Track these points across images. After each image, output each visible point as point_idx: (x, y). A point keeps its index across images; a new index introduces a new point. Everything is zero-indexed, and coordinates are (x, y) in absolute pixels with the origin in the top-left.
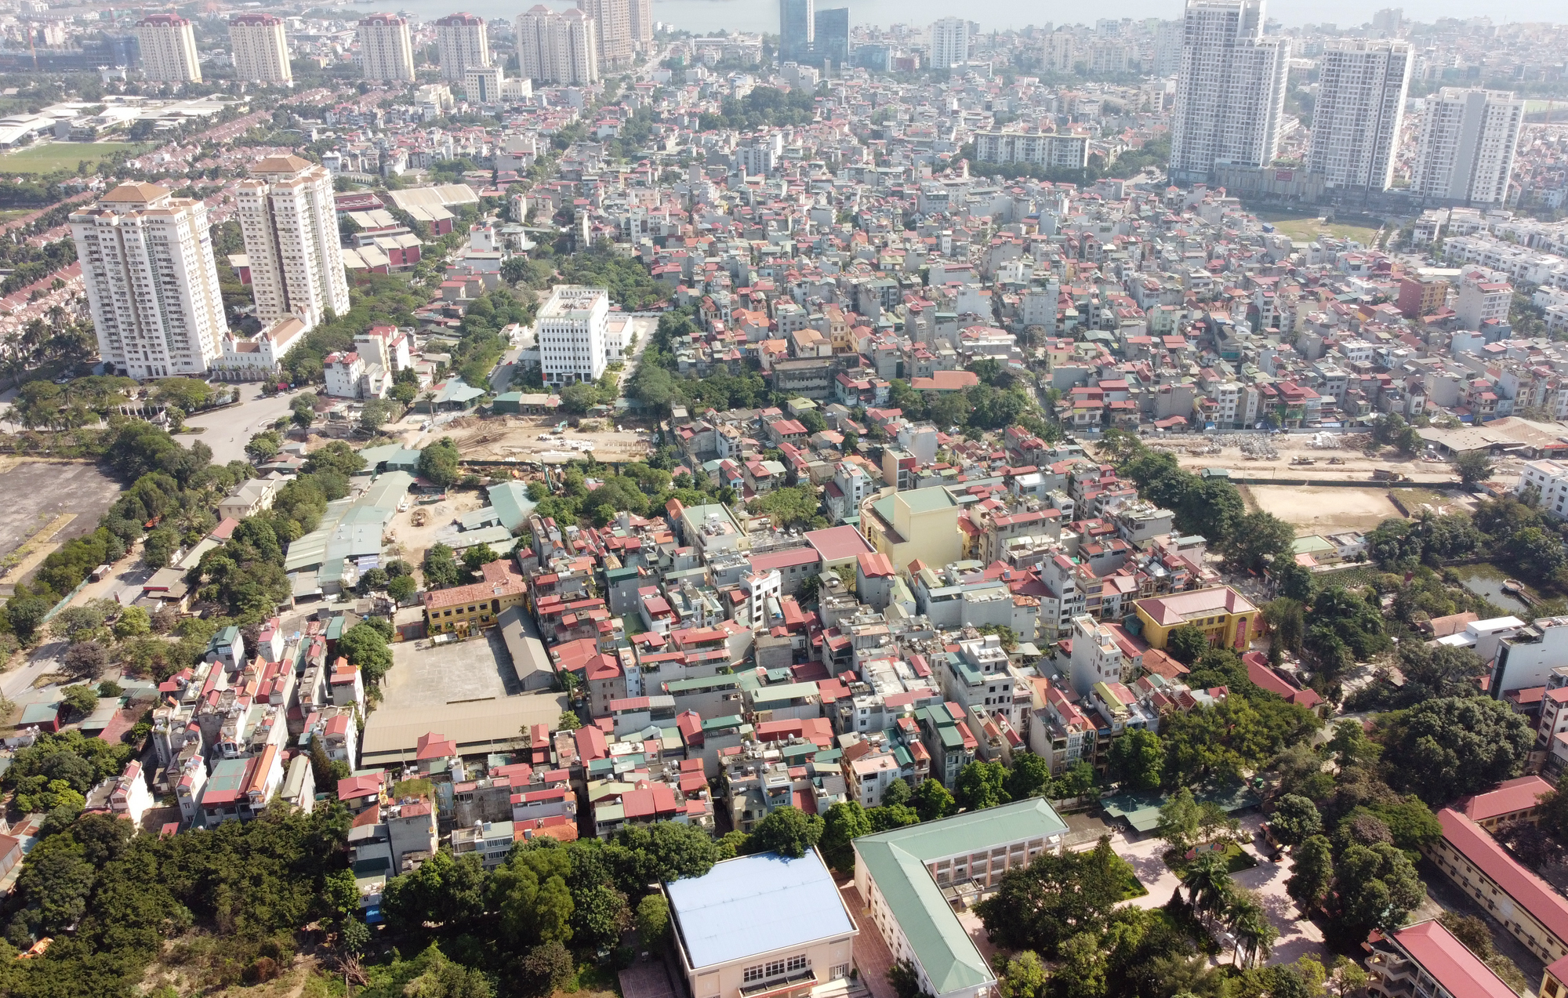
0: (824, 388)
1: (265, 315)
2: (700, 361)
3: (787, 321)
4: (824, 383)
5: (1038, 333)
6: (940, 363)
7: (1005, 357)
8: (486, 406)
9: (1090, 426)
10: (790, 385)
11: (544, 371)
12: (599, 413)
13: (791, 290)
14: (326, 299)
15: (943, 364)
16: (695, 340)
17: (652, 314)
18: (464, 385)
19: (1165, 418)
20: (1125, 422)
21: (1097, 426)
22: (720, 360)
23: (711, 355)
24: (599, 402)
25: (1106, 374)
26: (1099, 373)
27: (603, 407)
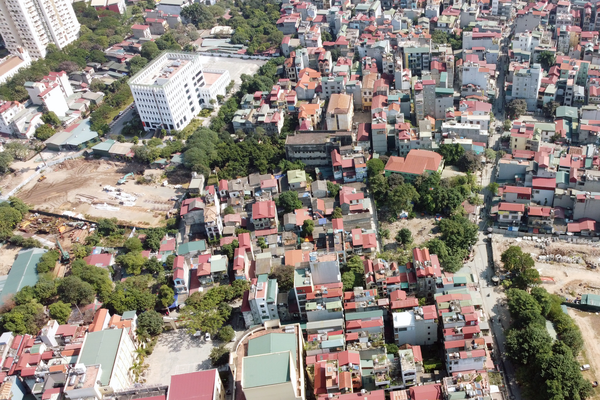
0: (324, 158)
1: (11, 48)
2: (248, 122)
3: (328, 86)
4: (323, 155)
5: (519, 107)
6: (418, 143)
7: (469, 142)
8: (89, 151)
9: (511, 224)
10: (297, 155)
11: (143, 120)
12: (159, 166)
13: (357, 49)
14: (51, 37)
15: (421, 144)
16: (256, 99)
17: (264, 58)
18: (88, 127)
19: (578, 221)
20: (541, 225)
21: (516, 225)
22: (262, 122)
23: (256, 117)
24: (161, 157)
25: (540, 173)
26: (535, 172)
27: (162, 161)
